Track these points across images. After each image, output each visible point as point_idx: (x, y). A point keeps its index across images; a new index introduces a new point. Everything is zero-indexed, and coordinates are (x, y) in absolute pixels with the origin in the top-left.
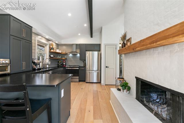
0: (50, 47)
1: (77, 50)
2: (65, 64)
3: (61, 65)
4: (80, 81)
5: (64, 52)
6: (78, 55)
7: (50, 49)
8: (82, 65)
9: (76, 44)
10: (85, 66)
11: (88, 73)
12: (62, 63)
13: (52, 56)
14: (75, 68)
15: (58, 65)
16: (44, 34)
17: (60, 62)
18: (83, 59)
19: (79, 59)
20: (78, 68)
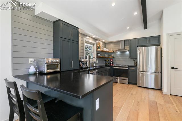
0: (97, 46)
1: (125, 47)
2: (113, 63)
3: (109, 63)
4: (129, 83)
5: (111, 51)
6: (128, 53)
7: (97, 48)
8: (133, 64)
9: (125, 41)
10: (136, 66)
11: (141, 75)
12: (109, 62)
13: (99, 55)
14: (124, 68)
15: (106, 63)
16: (91, 34)
17: (107, 61)
18: (134, 57)
19: (128, 57)
20: (127, 68)
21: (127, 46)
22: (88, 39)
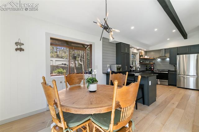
0: (140, 55)
1: (166, 54)
2: (153, 68)
3: (149, 68)
4: (169, 85)
5: (152, 58)
6: (168, 59)
7: (140, 56)
8: (172, 69)
9: (165, 49)
10: (176, 71)
12: (150, 67)
13: (141, 62)
14: (164, 72)
15: (147, 68)
16: (135, 47)
17: (148, 66)
18: (173, 62)
19: (169, 63)
20: (167, 72)
21: (167, 53)
22: (133, 50)
